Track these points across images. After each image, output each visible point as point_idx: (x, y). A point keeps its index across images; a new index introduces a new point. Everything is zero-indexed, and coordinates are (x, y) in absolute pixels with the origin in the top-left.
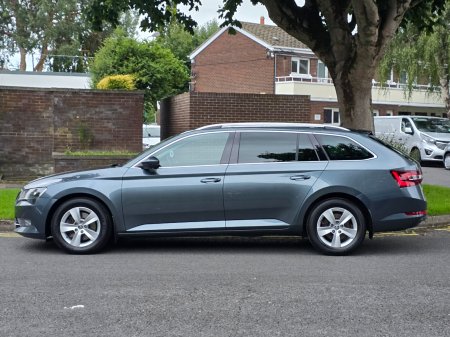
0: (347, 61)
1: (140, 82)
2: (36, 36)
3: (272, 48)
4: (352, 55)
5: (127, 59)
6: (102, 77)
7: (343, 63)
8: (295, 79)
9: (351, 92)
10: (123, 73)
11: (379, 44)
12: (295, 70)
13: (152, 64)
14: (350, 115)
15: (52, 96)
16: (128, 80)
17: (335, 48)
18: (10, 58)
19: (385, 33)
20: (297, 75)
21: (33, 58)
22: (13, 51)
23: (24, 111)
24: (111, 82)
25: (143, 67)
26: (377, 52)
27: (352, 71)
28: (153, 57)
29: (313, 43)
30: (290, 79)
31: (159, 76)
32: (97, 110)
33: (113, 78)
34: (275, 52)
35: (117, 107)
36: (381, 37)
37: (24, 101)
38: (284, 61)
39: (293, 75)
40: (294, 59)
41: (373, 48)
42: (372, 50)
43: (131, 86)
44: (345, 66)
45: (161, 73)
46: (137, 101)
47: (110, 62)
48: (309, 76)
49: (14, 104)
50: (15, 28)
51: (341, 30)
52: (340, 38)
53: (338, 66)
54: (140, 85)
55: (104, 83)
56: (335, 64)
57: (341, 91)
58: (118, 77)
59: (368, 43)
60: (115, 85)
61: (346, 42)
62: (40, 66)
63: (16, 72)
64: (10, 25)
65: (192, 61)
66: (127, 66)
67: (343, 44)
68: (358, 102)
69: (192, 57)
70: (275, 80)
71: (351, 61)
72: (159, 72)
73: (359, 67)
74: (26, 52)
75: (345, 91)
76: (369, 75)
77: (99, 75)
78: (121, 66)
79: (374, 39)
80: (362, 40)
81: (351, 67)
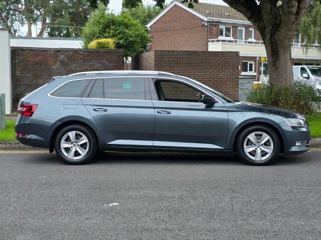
0: (274, 26)
1: (118, 43)
2: (38, 13)
3: (205, 19)
4: (278, 22)
5: (109, 28)
6: (92, 40)
7: (271, 27)
8: (222, 41)
9: (277, 48)
10: (107, 37)
11: (298, 13)
12: (222, 35)
13: (126, 31)
14: (276, 65)
15: (59, 54)
16: (110, 42)
17: (265, 17)
18: (21, 28)
19: (302, 6)
20: (223, 38)
21: (36, 28)
22: (23, 24)
23: (40, 64)
24: (99, 43)
25: (120, 33)
26: (296, 20)
27: (278, 33)
28: (127, 26)
29: (249, 14)
30: (219, 41)
31: (131, 39)
32: (91, 63)
33: (100, 41)
34: (208, 22)
35: (105, 61)
36: (299, 8)
37: (40, 58)
38: (214, 28)
39: (220, 38)
40: (221, 27)
41: (293, 16)
42: (293, 18)
43: (112, 47)
44: (272, 30)
45: (133, 37)
46: (118, 57)
47: (96, 29)
48: (231, 39)
49: (32, 60)
50: (24, 7)
51: (269, 4)
52: (268, 10)
53: (267, 30)
54: (118, 46)
55: (93, 44)
56: (265, 28)
57: (269, 47)
58: (103, 40)
59: (290, 13)
60: (101, 46)
61: (273, 12)
62: (41, 34)
63: (25, 38)
64: (20, 5)
65: (149, 29)
66: (109, 33)
67: (271, 14)
68: (282, 56)
69: (148, 26)
70: (208, 42)
71: (277, 26)
72: (131, 36)
73: (283, 30)
74: (32, 24)
75: (272, 48)
76: (290, 36)
77: (89, 39)
78: (105, 32)
79: (294, 10)
80: (286, 11)
81: (277, 30)
